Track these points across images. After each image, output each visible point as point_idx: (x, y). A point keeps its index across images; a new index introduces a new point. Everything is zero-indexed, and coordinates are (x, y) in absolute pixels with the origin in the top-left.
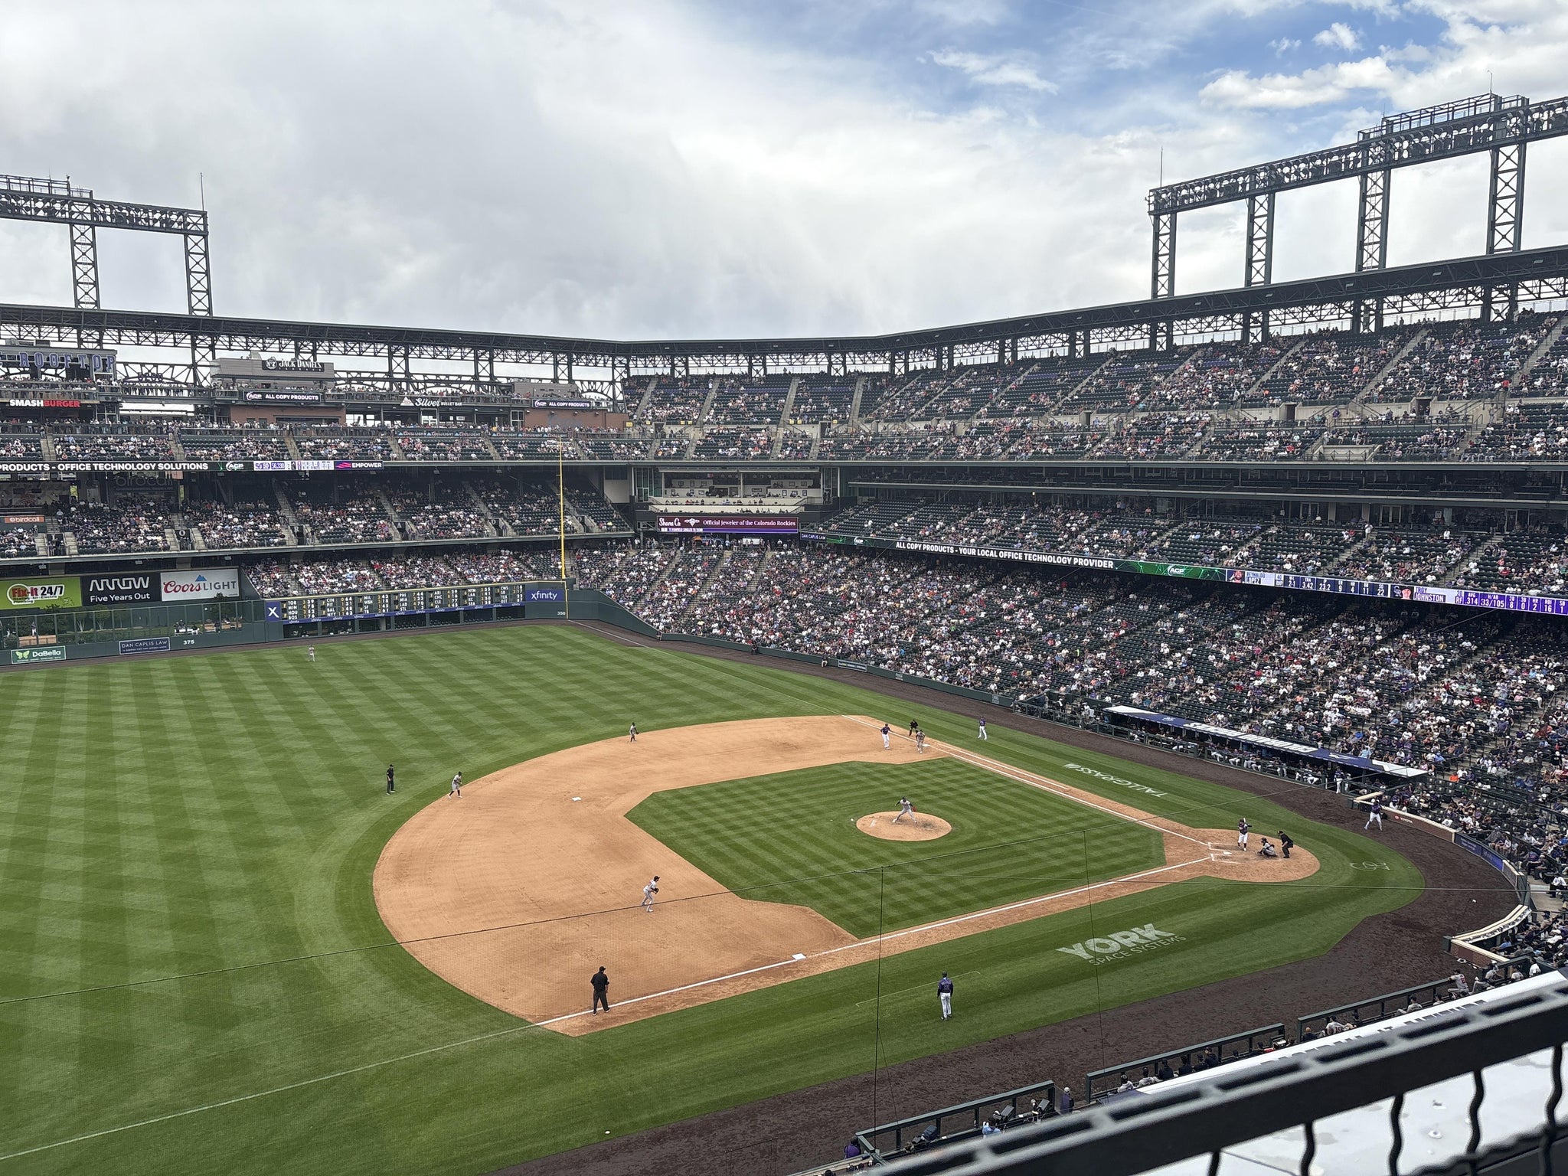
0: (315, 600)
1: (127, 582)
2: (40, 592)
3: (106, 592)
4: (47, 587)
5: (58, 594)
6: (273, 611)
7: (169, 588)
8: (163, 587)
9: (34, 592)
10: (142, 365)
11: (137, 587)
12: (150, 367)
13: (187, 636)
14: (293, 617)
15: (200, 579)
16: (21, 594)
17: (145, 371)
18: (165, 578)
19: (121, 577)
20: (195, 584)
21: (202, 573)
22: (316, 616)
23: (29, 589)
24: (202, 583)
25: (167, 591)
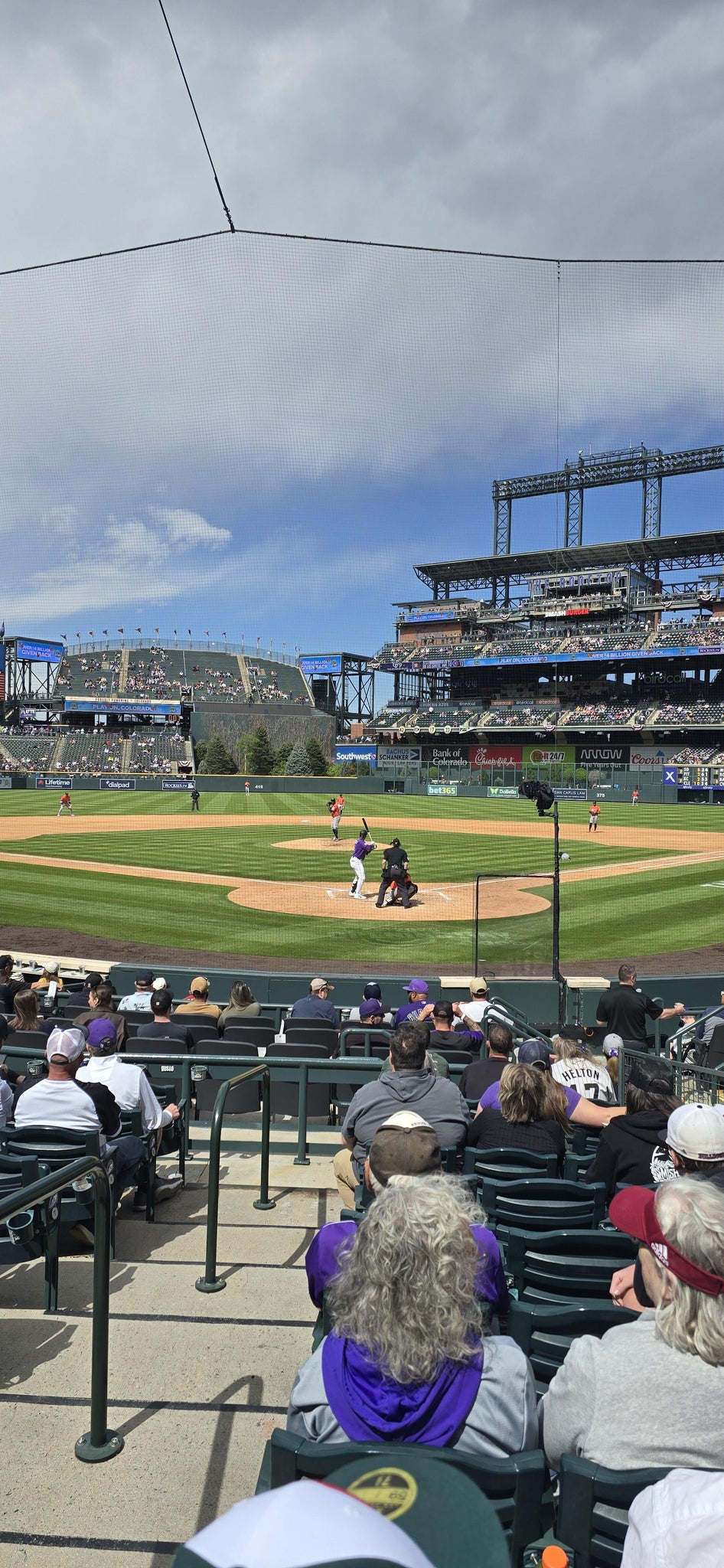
0: (710, 769)
1: (606, 756)
2: (550, 756)
3: (592, 760)
4: (554, 753)
5: (560, 759)
6: (670, 776)
7: (636, 761)
8: (631, 758)
9: (546, 756)
10: (686, 584)
11: (613, 758)
12: (690, 586)
13: (601, 790)
14: (687, 785)
15: (660, 754)
16: (538, 757)
17: (687, 589)
18: (634, 751)
19: (602, 748)
20: (656, 758)
21: (662, 749)
22: (709, 784)
23: (543, 753)
24: (661, 757)
25: (633, 763)
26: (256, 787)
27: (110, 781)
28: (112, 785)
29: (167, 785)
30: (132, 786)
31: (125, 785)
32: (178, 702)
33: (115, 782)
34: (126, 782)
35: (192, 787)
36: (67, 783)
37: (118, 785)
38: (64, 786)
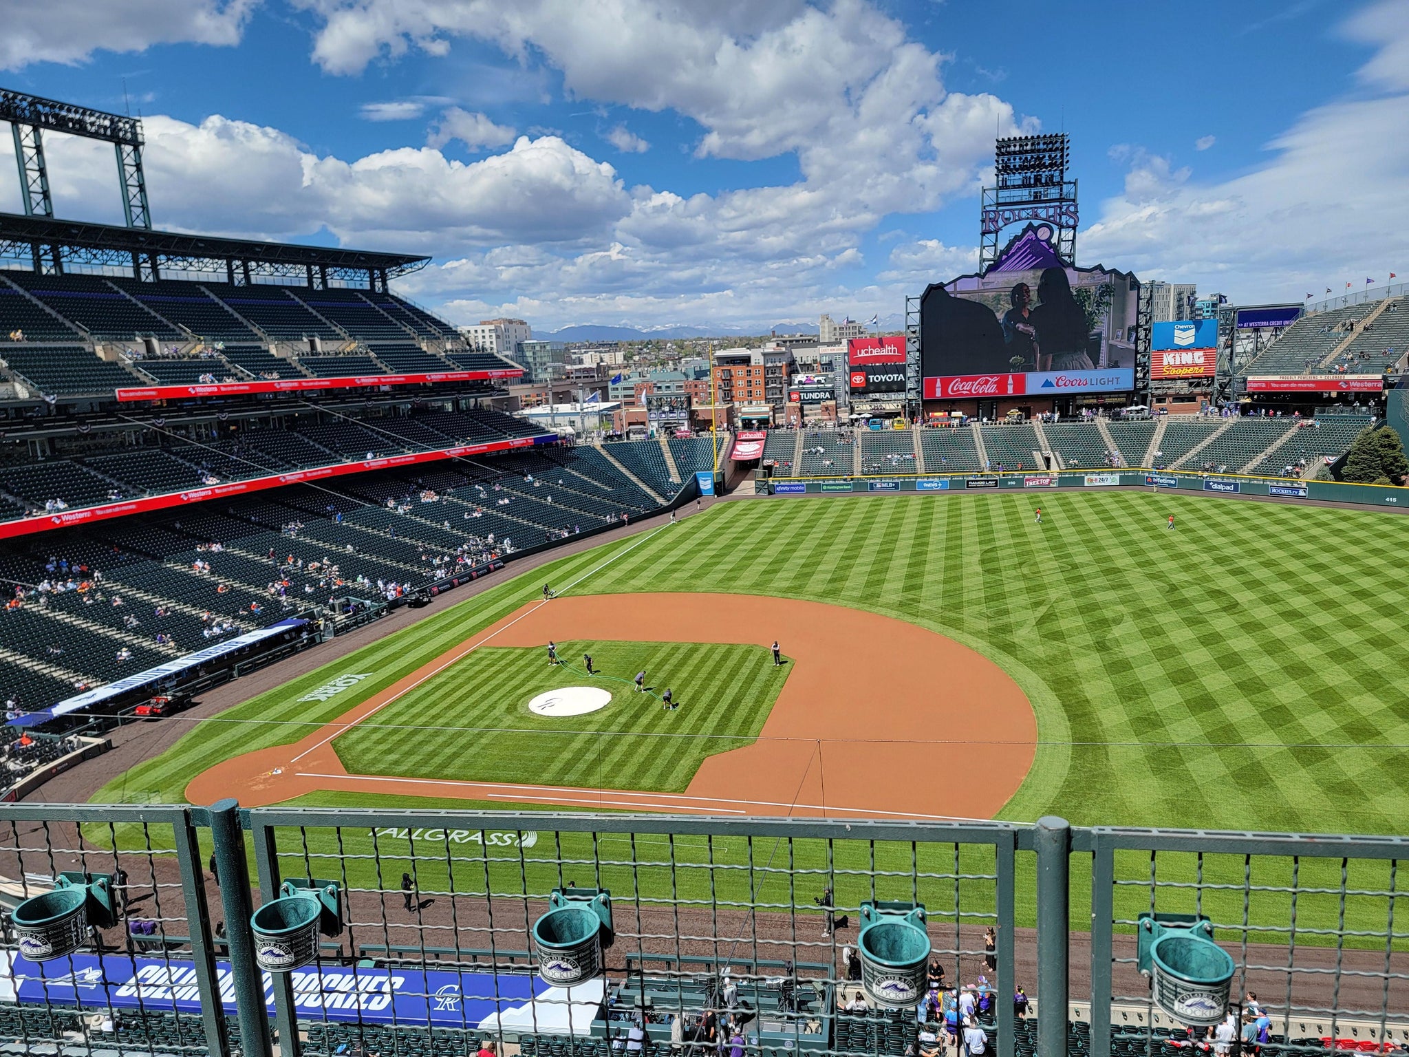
26: (1388, 499)
27: (1214, 483)
28: (1216, 486)
29: (1274, 490)
30: (1236, 489)
31: (1228, 488)
32: (1379, 377)
33: (1219, 483)
34: (1230, 484)
35: (1303, 494)
36: (1173, 482)
37: (1221, 487)
38: (1170, 484)
